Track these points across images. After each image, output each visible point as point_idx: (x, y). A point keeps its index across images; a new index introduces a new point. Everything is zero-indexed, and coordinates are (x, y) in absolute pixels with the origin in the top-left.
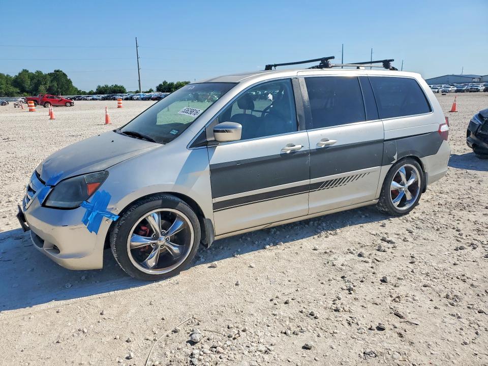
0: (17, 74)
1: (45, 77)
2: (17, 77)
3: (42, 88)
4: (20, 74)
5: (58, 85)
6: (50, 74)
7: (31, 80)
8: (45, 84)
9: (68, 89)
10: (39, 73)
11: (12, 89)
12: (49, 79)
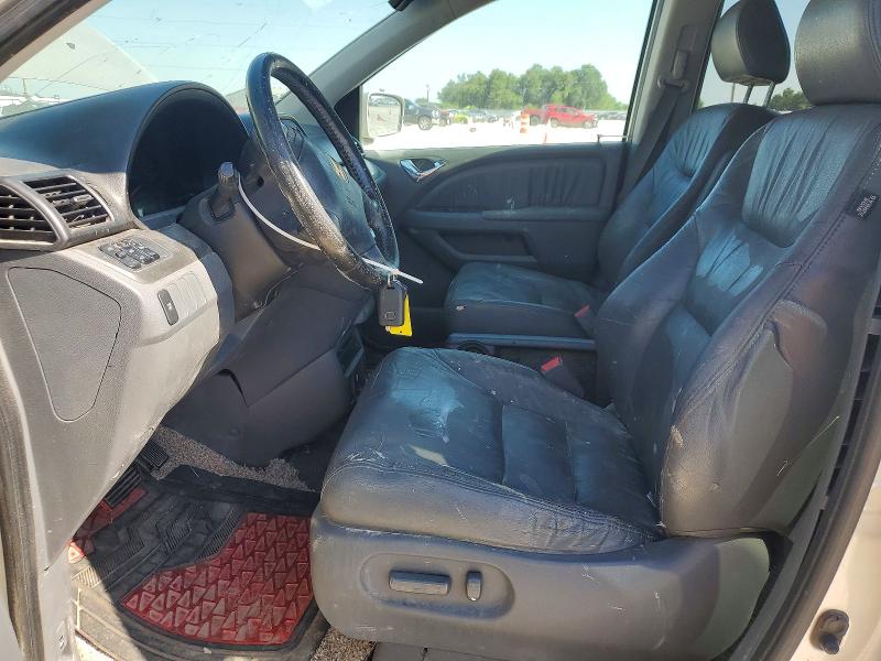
0: (524, 73)
1: (564, 78)
2: (523, 78)
3: (557, 96)
4: (528, 72)
5: (583, 92)
6: (575, 73)
7: (543, 81)
8: (563, 89)
9: (597, 99)
10: (558, 70)
11: (512, 97)
12: (572, 80)
